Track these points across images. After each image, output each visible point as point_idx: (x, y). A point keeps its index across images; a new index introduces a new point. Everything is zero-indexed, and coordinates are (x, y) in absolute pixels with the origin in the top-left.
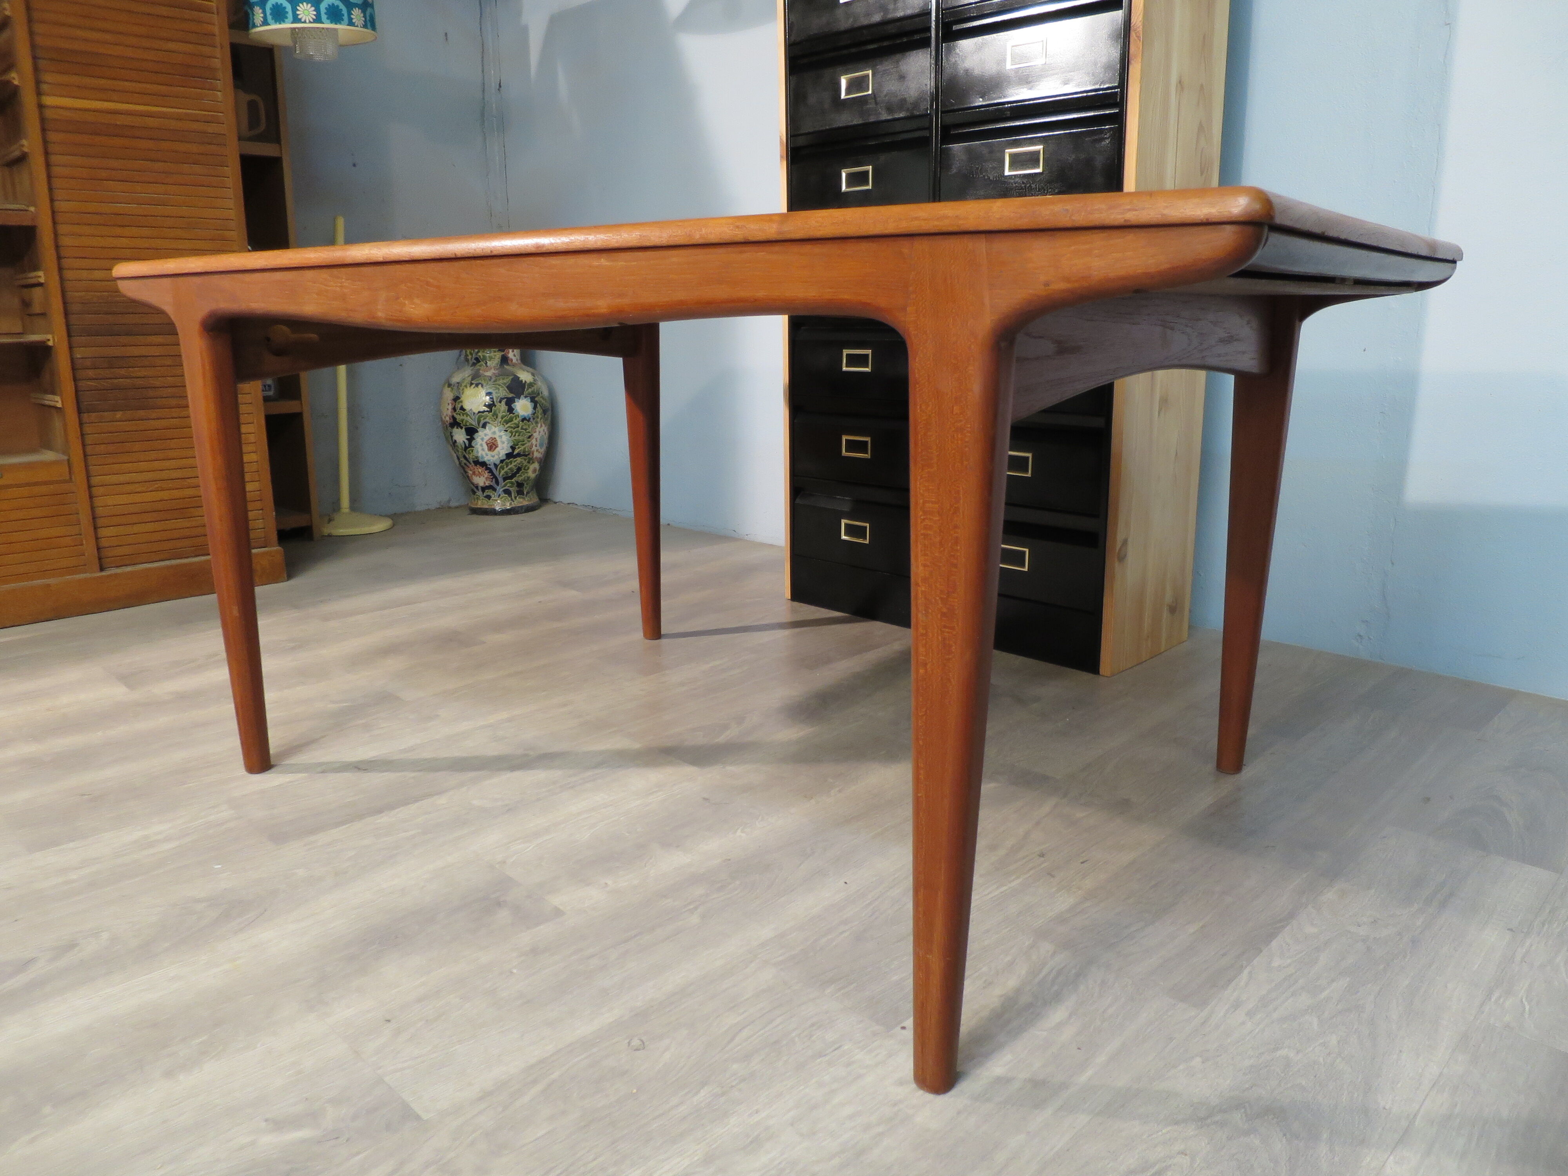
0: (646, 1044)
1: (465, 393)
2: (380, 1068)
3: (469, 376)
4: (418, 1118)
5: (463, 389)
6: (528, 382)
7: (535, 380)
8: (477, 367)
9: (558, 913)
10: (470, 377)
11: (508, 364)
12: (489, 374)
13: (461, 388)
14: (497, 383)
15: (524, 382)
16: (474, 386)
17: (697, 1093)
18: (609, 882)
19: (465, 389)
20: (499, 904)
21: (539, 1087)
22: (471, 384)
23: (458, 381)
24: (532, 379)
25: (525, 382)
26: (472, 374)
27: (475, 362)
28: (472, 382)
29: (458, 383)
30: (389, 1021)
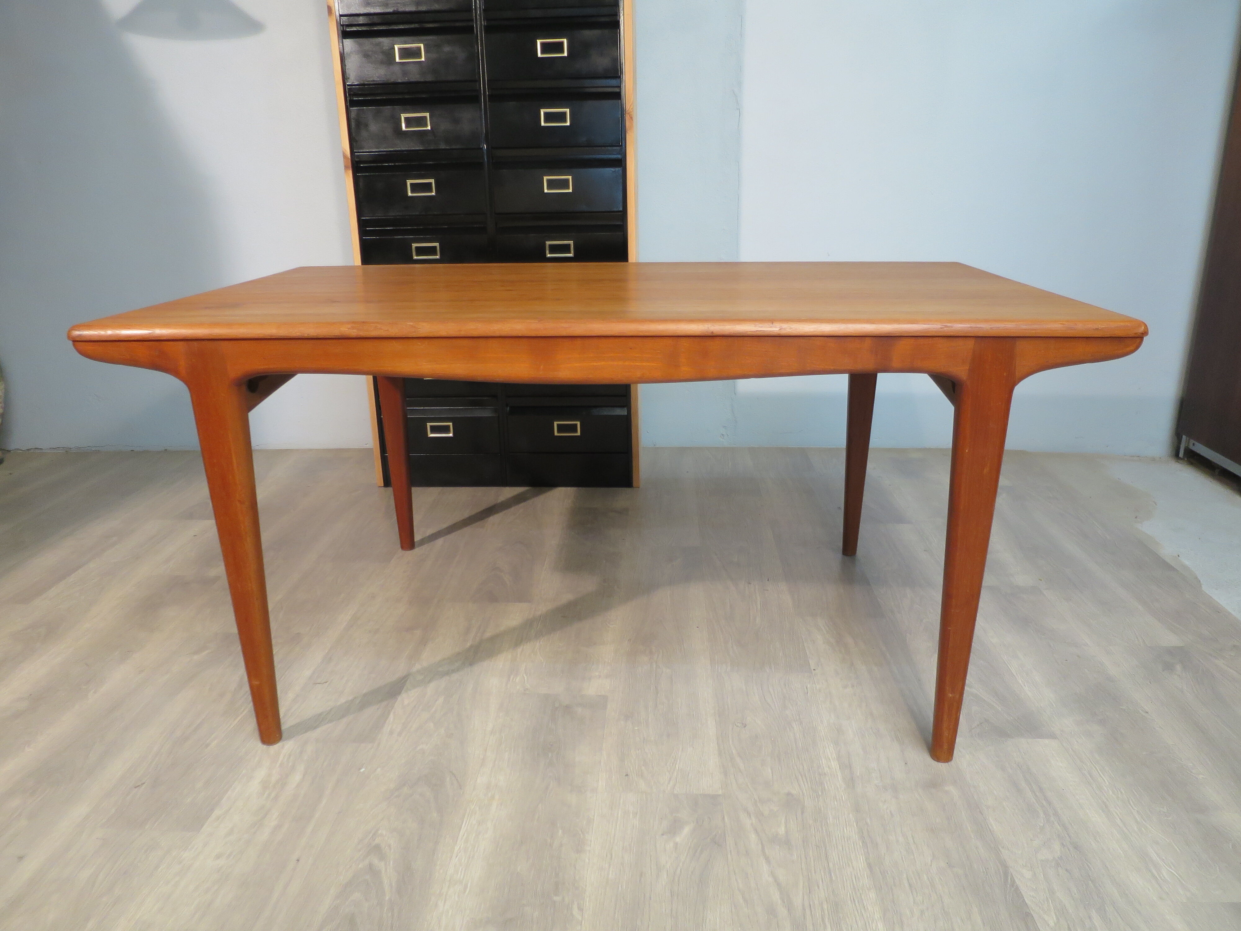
0: (743, 723)
2: (664, 792)
4: (718, 795)
9: (604, 697)
17: (793, 728)
18: (597, 674)
21: (737, 758)
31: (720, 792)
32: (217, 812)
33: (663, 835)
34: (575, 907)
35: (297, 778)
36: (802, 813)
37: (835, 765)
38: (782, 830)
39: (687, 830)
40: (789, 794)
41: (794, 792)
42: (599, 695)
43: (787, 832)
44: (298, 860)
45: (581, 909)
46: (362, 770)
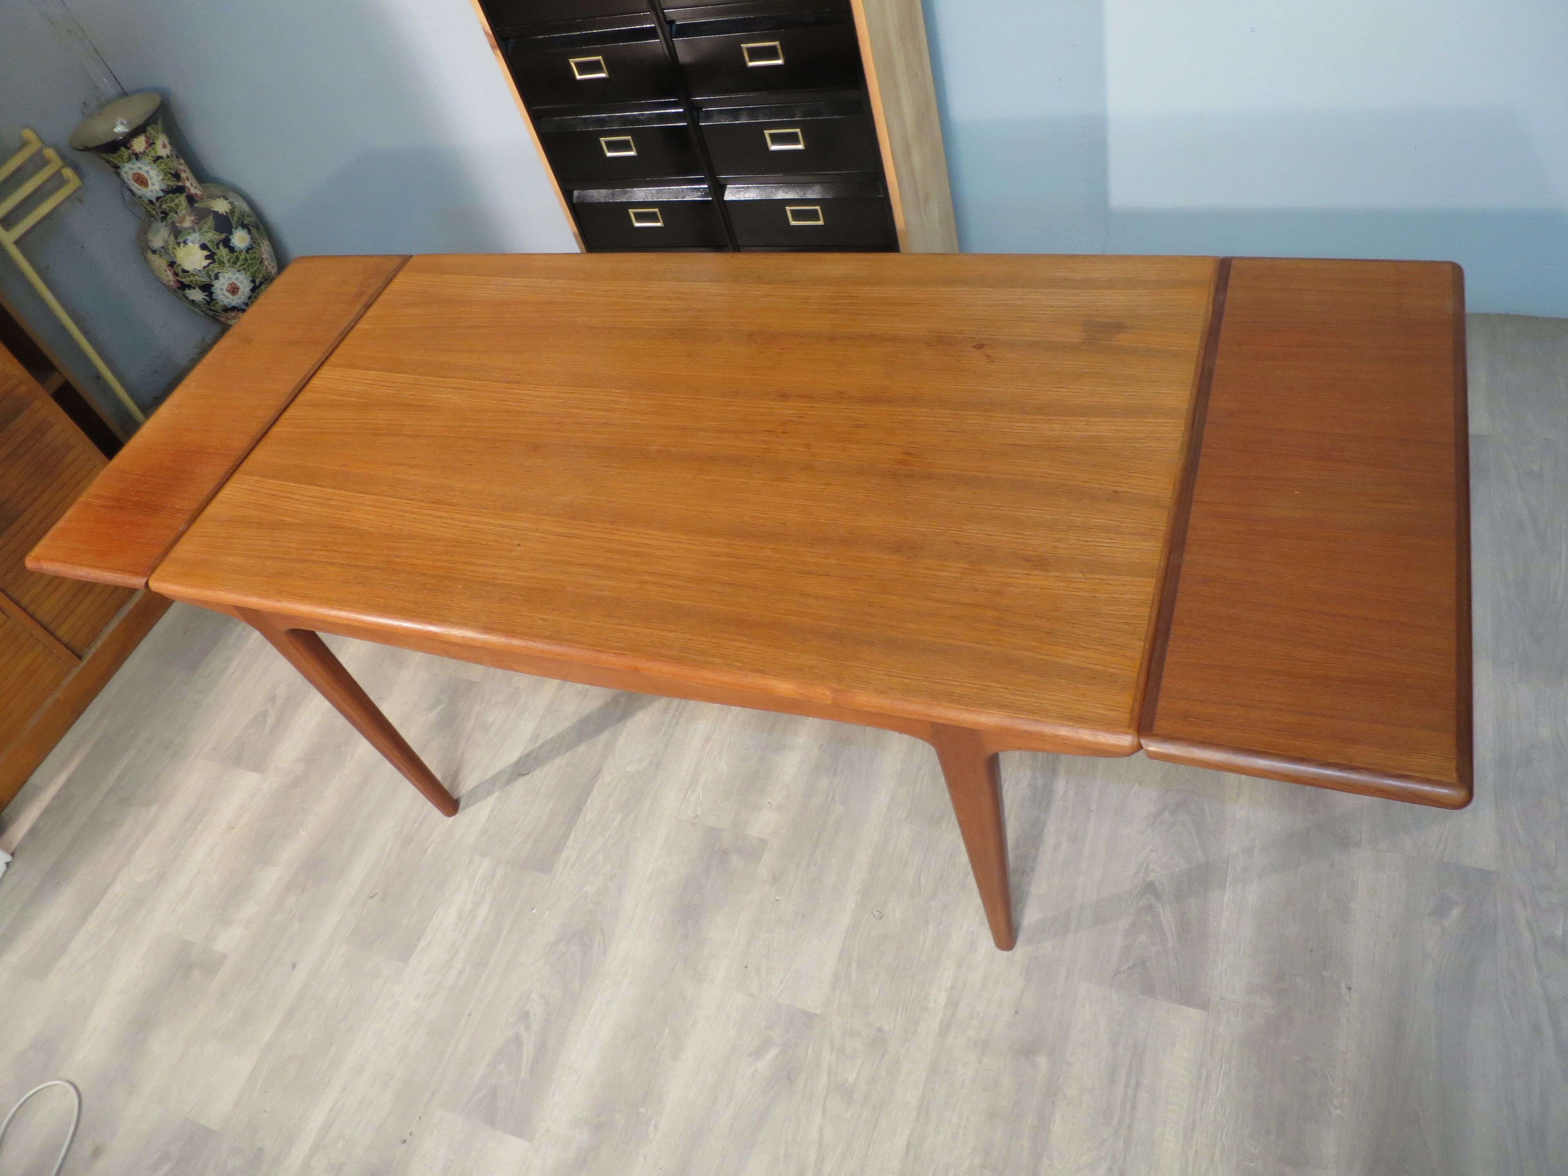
0: (882, 911)
1: (177, 256)
2: (770, 998)
3: (169, 236)
4: (815, 1015)
5: (173, 252)
6: (228, 211)
7: (231, 203)
8: (169, 220)
9: (764, 842)
10: (172, 236)
11: (196, 202)
12: (187, 224)
13: (171, 251)
14: (203, 230)
15: (225, 214)
16: (182, 244)
17: (928, 930)
18: (770, 801)
19: (175, 251)
20: (726, 853)
21: (854, 966)
22: (179, 244)
23: (162, 246)
24: (229, 204)
25: (226, 212)
26: (171, 232)
27: (163, 215)
28: (178, 241)
29: (163, 247)
30: (746, 967)
31: (818, 1012)
32: (423, 943)
33: (749, 1055)
34: (653, 1123)
35: (483, 911)
36: (881, 1058)
37: (943, 998)
38: (852, 1078)
39: (773, 1053)
40: (880, 1030)
41: (886, 1028)
42: (761, 839)
43: (856, 1081)
44: (470, 1015)
45: (656, 1127)
46: (534, 911)
